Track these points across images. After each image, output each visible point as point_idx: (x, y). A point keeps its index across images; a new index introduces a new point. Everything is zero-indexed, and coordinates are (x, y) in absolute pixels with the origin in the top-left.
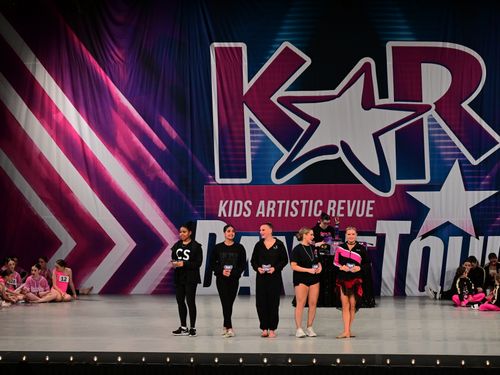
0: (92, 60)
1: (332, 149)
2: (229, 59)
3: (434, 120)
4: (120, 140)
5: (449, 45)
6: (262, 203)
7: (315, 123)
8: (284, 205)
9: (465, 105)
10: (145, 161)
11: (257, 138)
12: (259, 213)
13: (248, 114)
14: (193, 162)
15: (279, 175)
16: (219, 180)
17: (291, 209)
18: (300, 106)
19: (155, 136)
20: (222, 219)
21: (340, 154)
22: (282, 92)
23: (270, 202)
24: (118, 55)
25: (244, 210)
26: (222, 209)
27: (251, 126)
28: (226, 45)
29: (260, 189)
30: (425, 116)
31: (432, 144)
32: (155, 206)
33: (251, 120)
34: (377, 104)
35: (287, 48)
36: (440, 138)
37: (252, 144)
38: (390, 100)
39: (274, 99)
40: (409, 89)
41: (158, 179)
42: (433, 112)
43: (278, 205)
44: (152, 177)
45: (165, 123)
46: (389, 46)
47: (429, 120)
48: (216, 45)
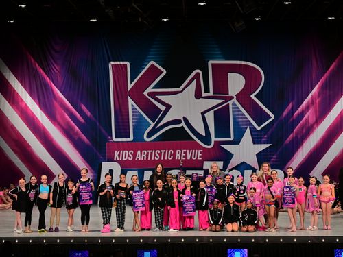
0: (42, 71)
1: (178, 121)
2: (120, 71)
3: (235, 104)
4: (58, 117)
5: (243, 63)
6: (139, 152)
7: (168, 107)
8: (151, 153)
9: (253, 96)
10: (73, 129)
11: (136, 115)
12: (137, 157)
13: (131, 102)
14: (100, 129)
15: (149, 136)
16: (114, 139)
17: (155, 156)
18: (159, 97)
19: (78, 115)
20: (116, 161)
21: (183, 124)
22: (150, 89)
23: (143, 151)
24: (56, 68)
25: (129, 156)
26: (116, 155)
27: (133, 109)
28: (118, 63)
29: (138, 144)
30: (230, 103)
31: (234, 118)
32: (78, 154)
33: (132, 105)
34: (203, 96)
35: (152, 65)
36: (238, 115)
37: (133, 119)
38: (211, 94)
39: (145, 93)
40: (221, 87)
41: (80, 139)
42: (234, 100)
43: (148, 153)
44: (76, 138)
45: (83, 107)
46: (210, 63)
47: (233, 104)
48: (112, 63)
